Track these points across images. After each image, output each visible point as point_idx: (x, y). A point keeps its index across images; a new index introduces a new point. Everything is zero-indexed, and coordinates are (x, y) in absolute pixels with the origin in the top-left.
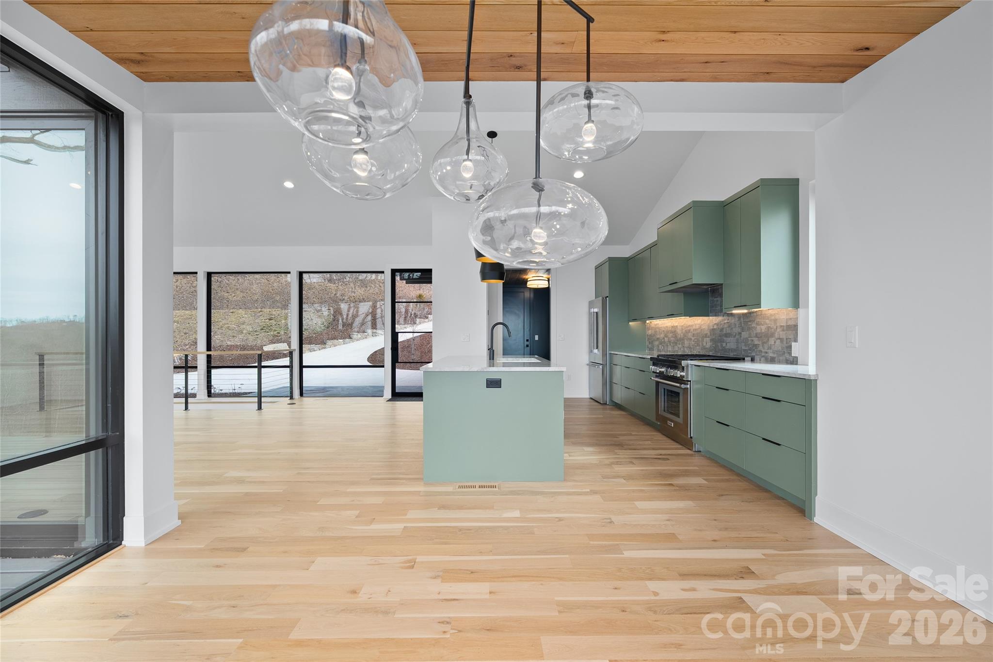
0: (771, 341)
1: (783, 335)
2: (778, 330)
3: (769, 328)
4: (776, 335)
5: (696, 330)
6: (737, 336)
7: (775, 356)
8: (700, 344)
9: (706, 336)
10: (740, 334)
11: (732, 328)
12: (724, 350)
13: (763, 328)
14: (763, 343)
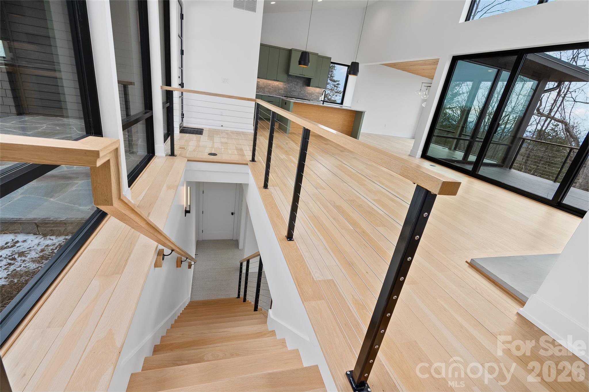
0: (313, 95)
1: (317, 95)
2: (316, 93)
3: (312, 92)
4: (315, 94)
5: (274, 86)
6: (298, 92)
7: (314, 99)
8: (277, 92)
9: (281, 89)
10: (300, 92)
11: (297, 89)
12: (292, 95)
13: (310, 92)
14: (310, 96)
